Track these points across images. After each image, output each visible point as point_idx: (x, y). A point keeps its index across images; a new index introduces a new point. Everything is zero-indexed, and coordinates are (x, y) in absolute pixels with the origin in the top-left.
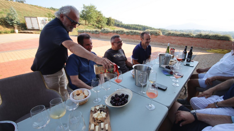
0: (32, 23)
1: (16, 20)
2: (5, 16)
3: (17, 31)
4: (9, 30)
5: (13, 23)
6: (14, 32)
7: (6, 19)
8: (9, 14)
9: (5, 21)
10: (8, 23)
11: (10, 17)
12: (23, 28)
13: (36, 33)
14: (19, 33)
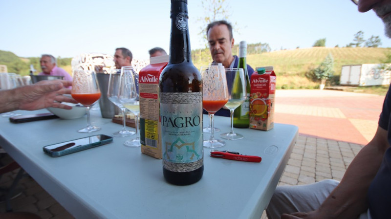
0: (350, 75)
1: (328, 72)
2: (316, 67)
3: (322, 86)
4: (315, 84)
5: (323, 75)
6: (318, 88)
7: (316, 71)
8: (322, 64)
9: (314, 74)
10: (317, 76)
11: (322, 68)
12: (333, 83)
13: (347, 91)
14: (324, 89)
